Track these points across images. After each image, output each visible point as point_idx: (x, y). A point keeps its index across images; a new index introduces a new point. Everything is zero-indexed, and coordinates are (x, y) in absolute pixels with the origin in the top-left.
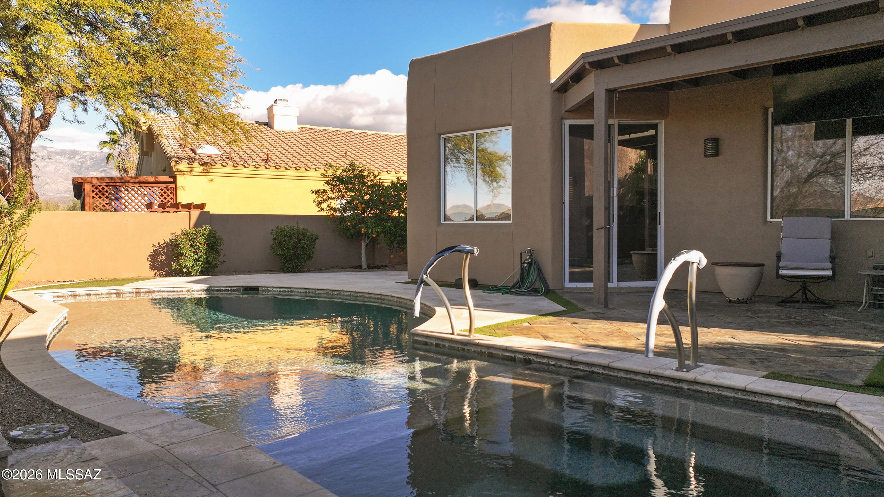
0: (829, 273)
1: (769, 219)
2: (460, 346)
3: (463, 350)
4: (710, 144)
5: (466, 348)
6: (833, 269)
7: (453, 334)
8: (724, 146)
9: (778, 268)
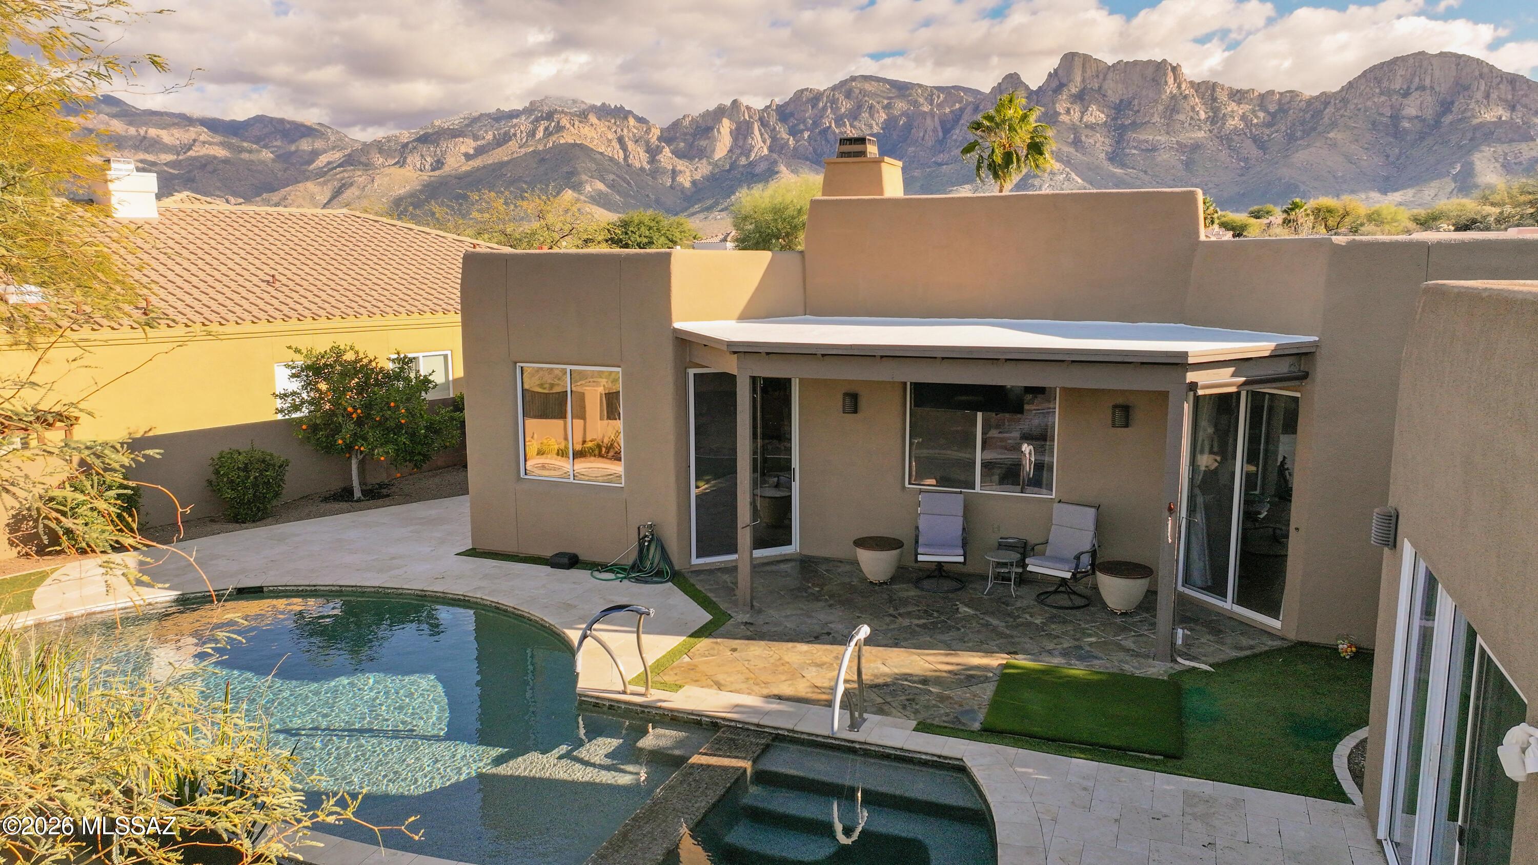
0: (961, 559)
1: (907, 485)
2: (639, 708)
3: (643, 712)
4: (848, 400)
5: (646, 710)
6: (965, 555)
7: (624, 692)
8: (863, 403)
9: (916, 554)
